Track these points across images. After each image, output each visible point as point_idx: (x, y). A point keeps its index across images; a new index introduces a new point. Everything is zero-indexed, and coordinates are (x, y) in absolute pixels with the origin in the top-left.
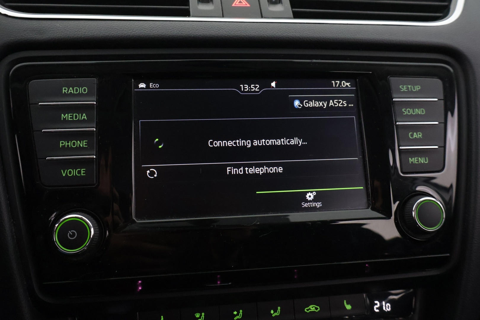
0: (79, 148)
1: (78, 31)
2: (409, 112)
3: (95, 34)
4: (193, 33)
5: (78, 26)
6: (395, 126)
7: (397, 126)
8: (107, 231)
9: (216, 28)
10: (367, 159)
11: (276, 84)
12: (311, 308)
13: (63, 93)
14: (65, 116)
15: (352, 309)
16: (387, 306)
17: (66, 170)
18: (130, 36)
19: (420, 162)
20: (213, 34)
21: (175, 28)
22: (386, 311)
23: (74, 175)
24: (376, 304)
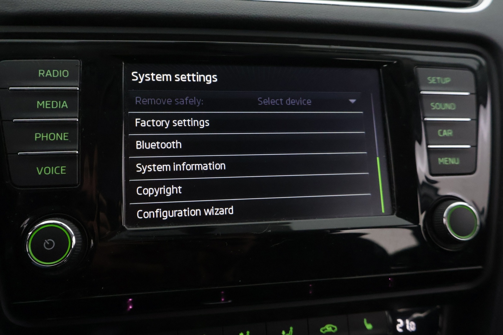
0: (59, 142)
1: (58, 4)
3: (78, 7)
4: (195, 10)
6: (423, 122)
7: (426, 122)
8: (92, 240)
10: (392, 159)
12: (327, 328)
13: (39, 76)
14: (41, 104)
15: (373, 329)
16: (410, 324)
17: (42, 168)
18: (120, 11)
19: (450, 163)
20: (218, 12)
21: (174, 4)
22: (410, 331)
23: (52, 173)
24: (399, 323)
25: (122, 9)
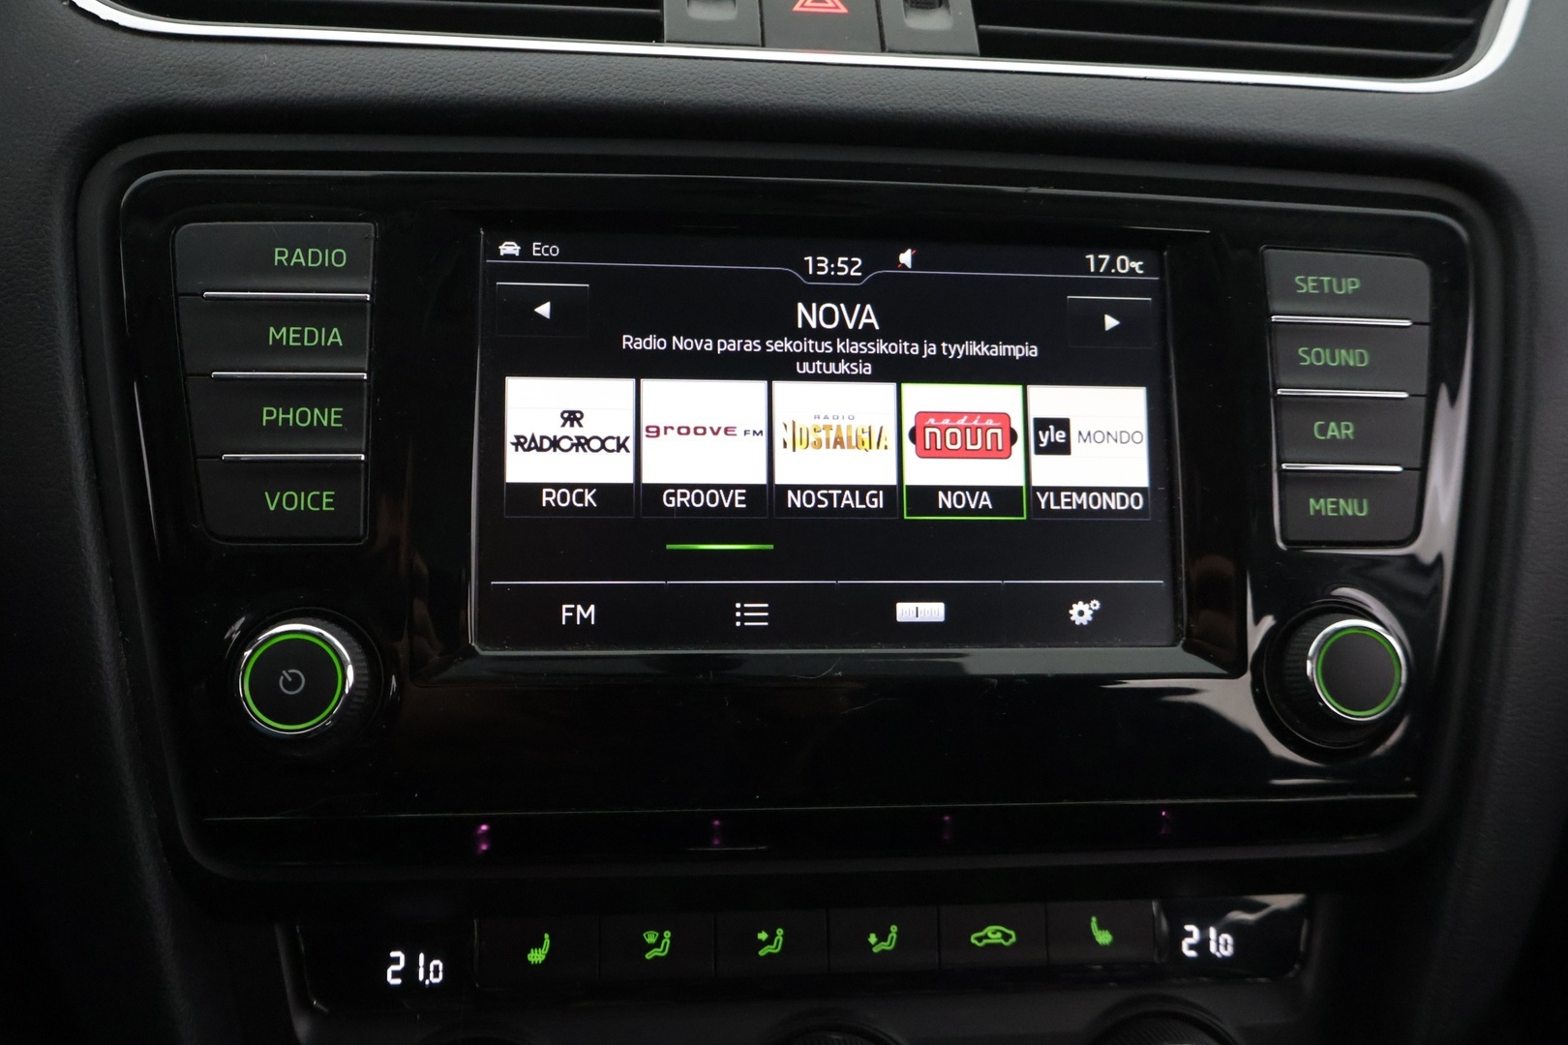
0: (317, 431)
1: (325, 79)
2: (1319, 359)
3: (373, 88)
4: (669, 94)
5: (325, 62)
6: (1272, 400)
7: (1279, 399)
8: (393, 677)
9: (739, 80)
10: (1181, 498)
11: (914, 258)
12: (990, 935)
13: (276, 263)
14: (278, 334)
15: (1114, 944)
16: (1221, 941)
17: (279, 494)
18: (477, 97)
19: (1341, 513)
20: (730, 99)
21: (616, 76)
22: (1218, 955)
23: (302, 508)
24: (1190, 934)
25: (482, 92)
